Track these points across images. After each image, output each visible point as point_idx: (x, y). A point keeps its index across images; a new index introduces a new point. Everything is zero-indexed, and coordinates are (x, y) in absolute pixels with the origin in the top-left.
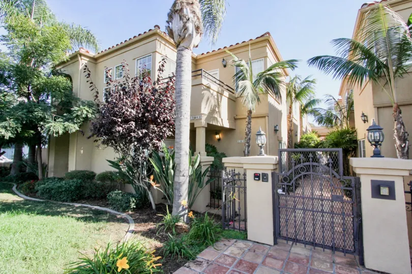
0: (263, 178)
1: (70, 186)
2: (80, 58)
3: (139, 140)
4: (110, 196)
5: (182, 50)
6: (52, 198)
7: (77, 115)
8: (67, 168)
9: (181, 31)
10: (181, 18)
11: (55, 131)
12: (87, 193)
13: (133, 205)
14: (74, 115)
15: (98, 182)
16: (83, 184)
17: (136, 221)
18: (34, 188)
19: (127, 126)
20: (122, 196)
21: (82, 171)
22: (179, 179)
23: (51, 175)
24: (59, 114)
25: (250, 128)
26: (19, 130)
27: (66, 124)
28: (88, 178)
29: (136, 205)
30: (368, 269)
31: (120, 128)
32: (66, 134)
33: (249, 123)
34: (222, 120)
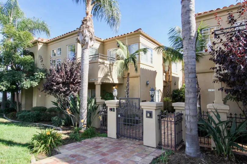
0: (113, 110)
1: (34, 115)
2: (38, 44)
3: (64, 92)
4: (52, 119)
5: (84, 50)
6: (25, 121)
7: (37, 77)
8: (32, 105)
9: (83, 41)
10: (83, 35)
11: (26, 86)
12: (42, 118)
13: (63, 124)
14: (36, 77)
15: (48, 113)
16: (40, 113)
17: (63, 130)
18: (15, 116)
19: (58, 86)
20: (58, 119)
21: (40, 107)
22: (82, 111)
23: (23, 109)
24: (28, 77)
25: (128, 84)
26: (9, 85)
27: (32, 82)
28: (43, 111)
29: (65, 123)
30: (144, 145)
31: (55, 87)
32: (32, 87)
33: (128, 81)
34: (113, 79)
